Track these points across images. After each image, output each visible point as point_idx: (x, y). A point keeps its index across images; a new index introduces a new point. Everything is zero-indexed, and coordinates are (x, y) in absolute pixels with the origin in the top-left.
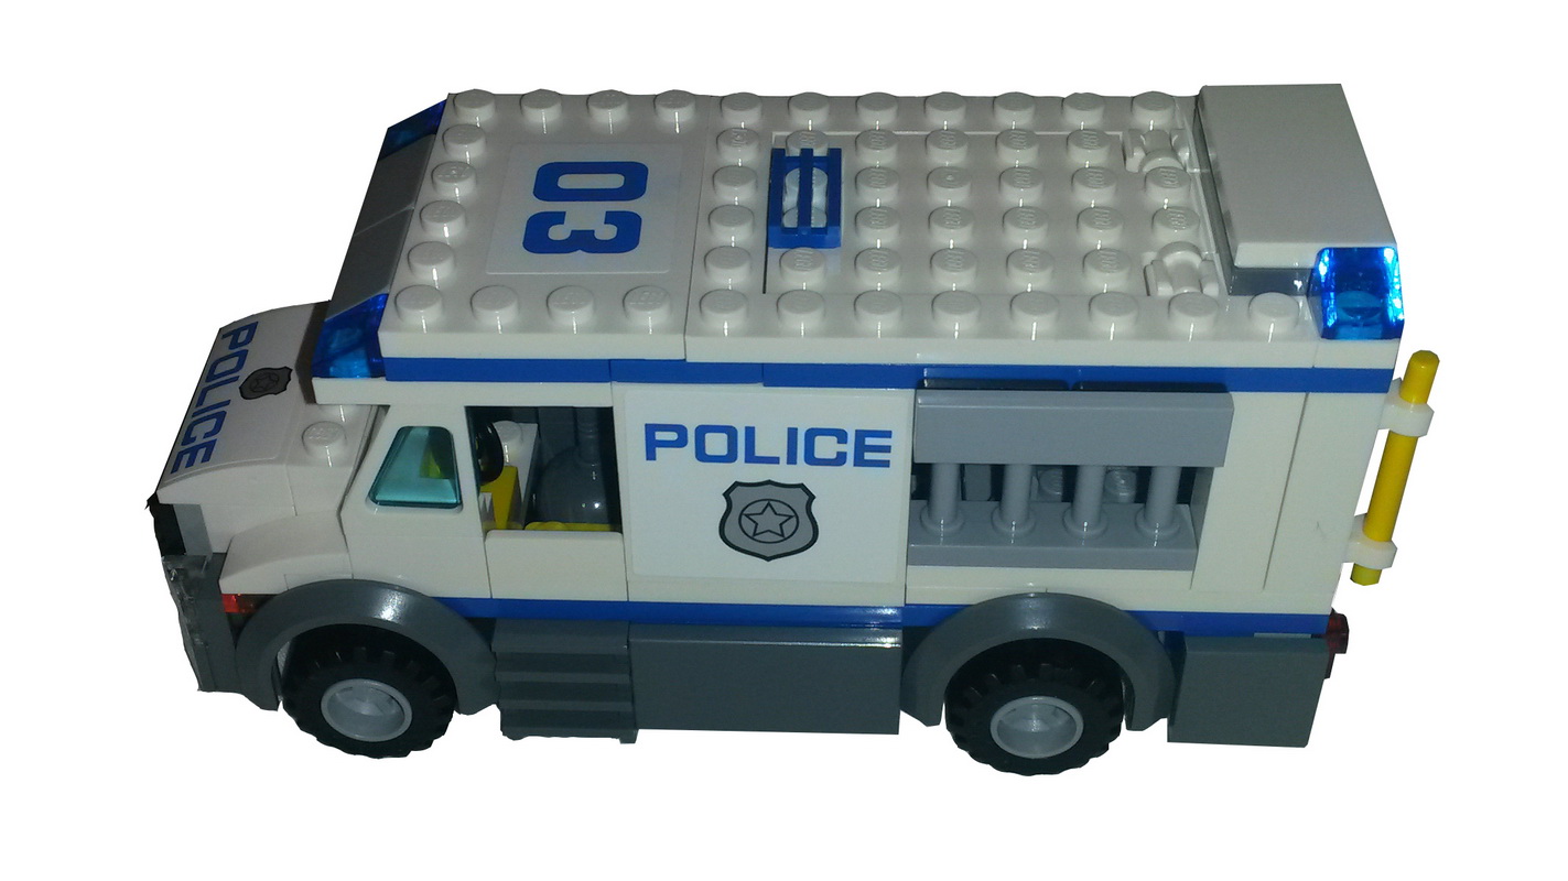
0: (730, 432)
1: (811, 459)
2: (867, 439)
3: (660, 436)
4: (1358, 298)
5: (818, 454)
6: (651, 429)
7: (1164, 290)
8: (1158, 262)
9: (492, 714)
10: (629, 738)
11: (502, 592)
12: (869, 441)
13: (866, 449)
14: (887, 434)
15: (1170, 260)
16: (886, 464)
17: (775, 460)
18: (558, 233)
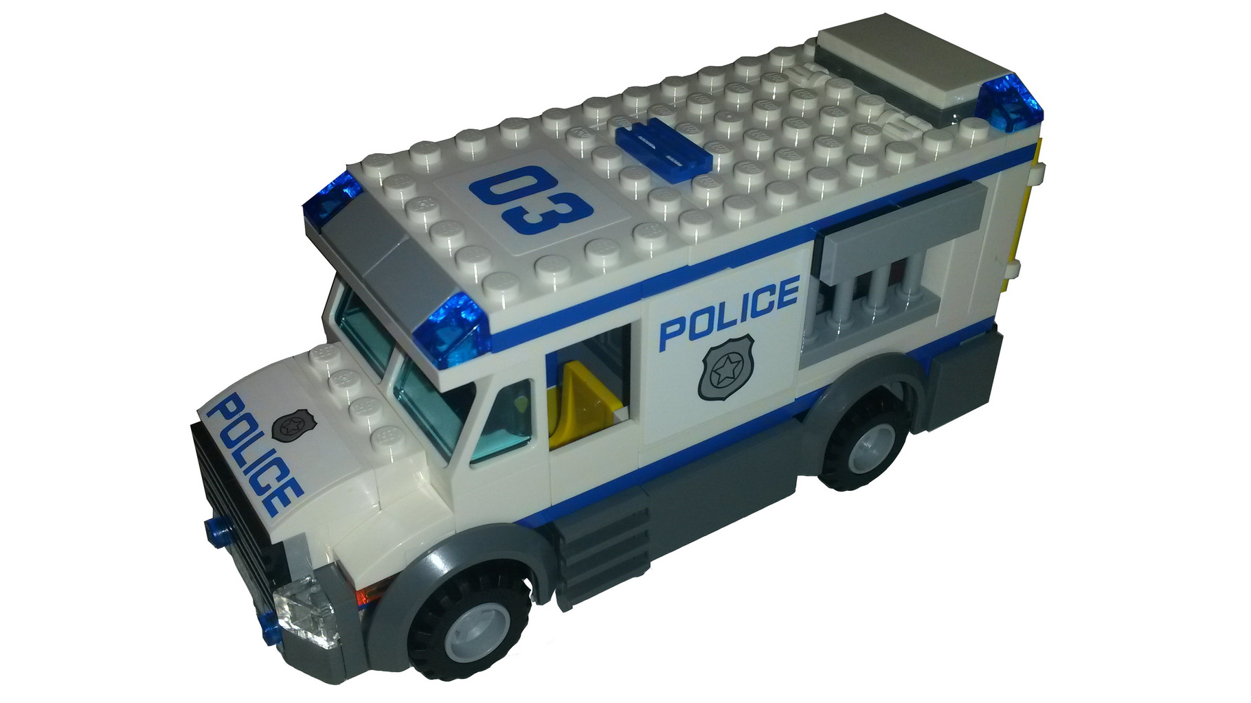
0: (711, 311)
1: (755, 313)
2: (786, 286)
3: (669, 330)
5: (759, 308)
6: (664, 328)
9: (553, 601)
11: (558, 498)
12: (788, 287)
13: (785, 294)
14: (797, 279)
15: (892, 120)
16: (794, 301)
17: (734, 323)
18: (531, 219)
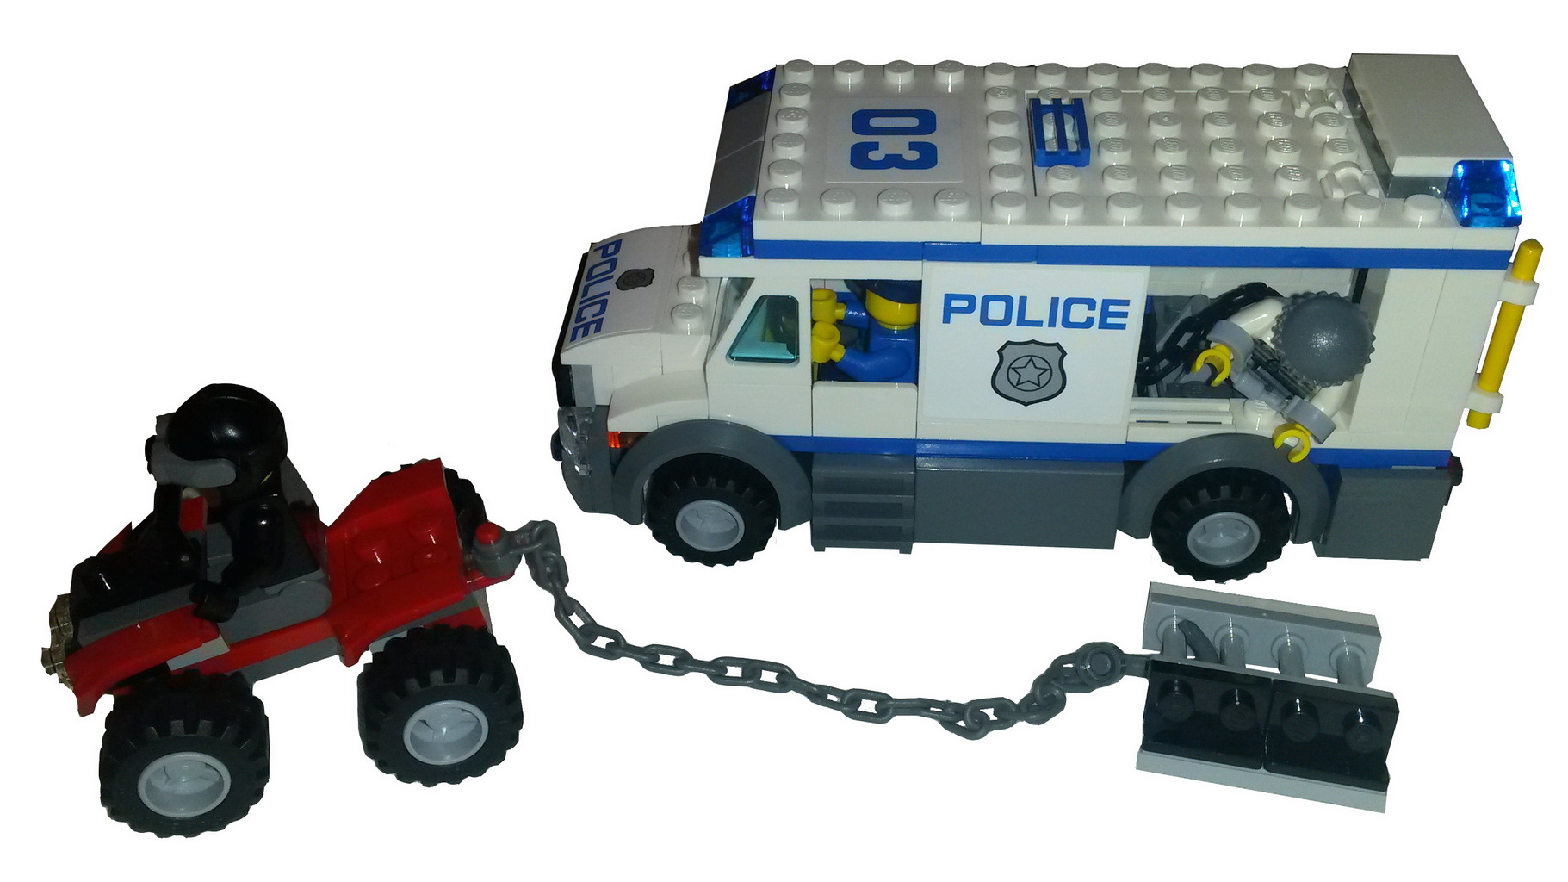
0: (1008, 300)
1: (1067, 323)
2: (1110, 307)
3: (955, 304)
4: (1486, 198)
5: (1073, 319)
6: (949, 298)
7: (1338, 195)
8: (1331, 176)
9: (804, 529)
10: (906, 550)
11: (822, 431)
13: (1108, 314)
14: (1126, 303)
15: (1341, 174)
16: (1122, 327)
17: (1039, 324)
18: (874, 156)
